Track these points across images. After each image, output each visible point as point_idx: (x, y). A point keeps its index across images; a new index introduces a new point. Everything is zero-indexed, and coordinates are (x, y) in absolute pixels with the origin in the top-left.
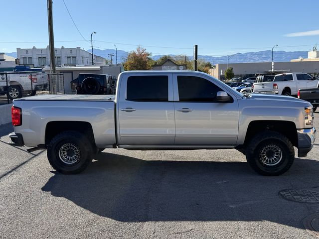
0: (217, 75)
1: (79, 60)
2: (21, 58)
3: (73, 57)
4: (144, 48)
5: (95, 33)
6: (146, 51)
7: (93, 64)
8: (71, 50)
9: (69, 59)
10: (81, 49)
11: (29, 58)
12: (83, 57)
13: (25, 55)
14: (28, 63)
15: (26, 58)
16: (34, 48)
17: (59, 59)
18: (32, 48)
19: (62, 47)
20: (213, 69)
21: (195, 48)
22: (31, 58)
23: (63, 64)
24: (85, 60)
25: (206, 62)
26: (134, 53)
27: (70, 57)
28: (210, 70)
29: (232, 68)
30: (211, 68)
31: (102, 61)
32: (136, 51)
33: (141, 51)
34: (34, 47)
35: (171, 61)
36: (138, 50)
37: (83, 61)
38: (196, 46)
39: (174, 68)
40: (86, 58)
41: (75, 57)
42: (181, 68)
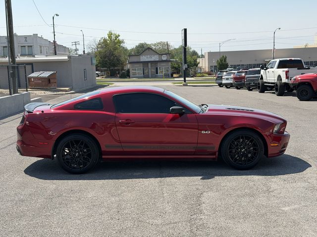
0: (207, 65)
1: (36, 49)
3: (28, 46)
4: (117, 34)
6: (120, 38)
7: (56, 54)
8: (26, 37)
9: (23, 48)
10: (38, 36)
12: (41, 47)
20: (201, 59)
21: (183, 32)
23: (19, 55)
24: (44, 50)
26: (105, 40)
27: (25, 46)
29: (226, 57)
30: (199, 57)
31: (65, 51)
32: (108, 38)
33: (113, 37)
35: (151, 49)
36: (110, 37)
37: (41, 50)
38: (185, 30)
39: (155, 58)
40: (45, 48)
41: (32, 46)
42: (164, 58)
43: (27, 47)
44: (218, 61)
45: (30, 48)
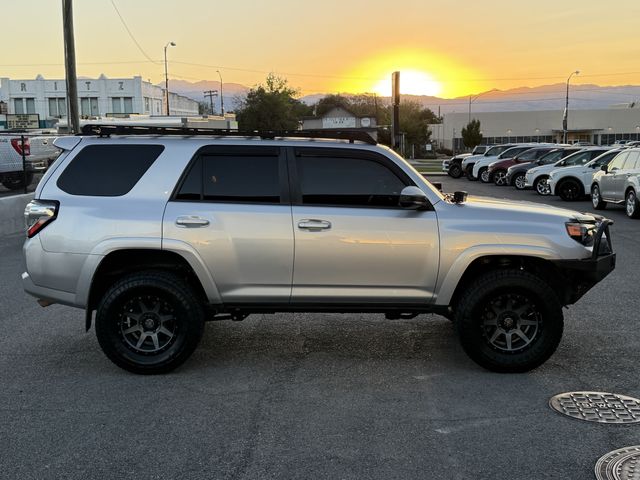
1: (139, 104)
2: (11, 99)
3: (125, 98)
4: (283, 79)
5: (173, 44)
6: (288, 86)
8: (121, 82)
9: (116, 101)
10: (143, 79)
11: (28, 99)
12: (147, 99)
13: (19, 94)
14: (25, 113)
15: (21, 99)
16: (39, 79)
17: (94, 101)
18: (34, 78)
19: (102, 75)
20: (435, 126)
21: (394, 77)
22: (33, 99)
23: (104, 114)
24: (154, 105)
25: (422, 109)
26: (261, 91)
27: (119, 98)
28: (431, 127)
29: (479, 123)
30: (433, 122)
31: (192, 109)
32: (266, 85)
33: (276, 86)
34: (39, 76)
35: (343, 107)
36: (270, 83)
37: (148, 106)
38: (397, 75)
39: (349, 123)
40: (155, 102)
41: (130, 98)
42: (366, 123)
43: (122, 100)
44: (464, 130)
45: (129, 101)
